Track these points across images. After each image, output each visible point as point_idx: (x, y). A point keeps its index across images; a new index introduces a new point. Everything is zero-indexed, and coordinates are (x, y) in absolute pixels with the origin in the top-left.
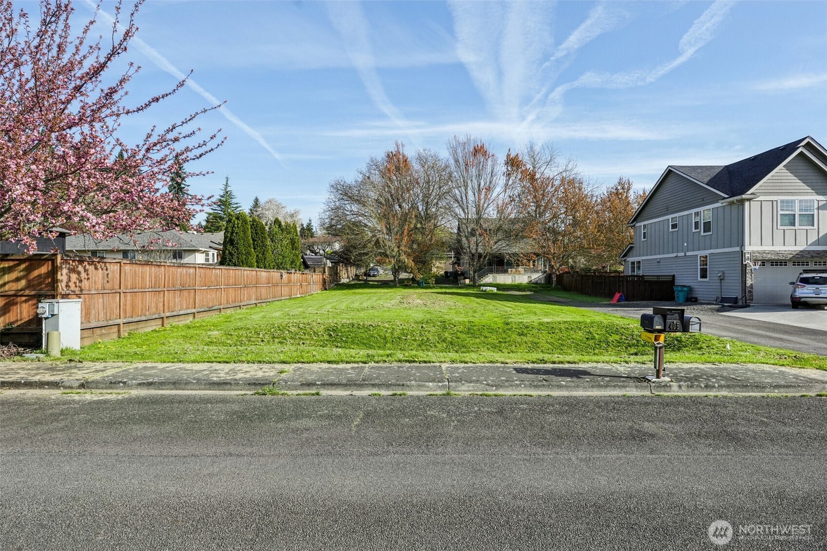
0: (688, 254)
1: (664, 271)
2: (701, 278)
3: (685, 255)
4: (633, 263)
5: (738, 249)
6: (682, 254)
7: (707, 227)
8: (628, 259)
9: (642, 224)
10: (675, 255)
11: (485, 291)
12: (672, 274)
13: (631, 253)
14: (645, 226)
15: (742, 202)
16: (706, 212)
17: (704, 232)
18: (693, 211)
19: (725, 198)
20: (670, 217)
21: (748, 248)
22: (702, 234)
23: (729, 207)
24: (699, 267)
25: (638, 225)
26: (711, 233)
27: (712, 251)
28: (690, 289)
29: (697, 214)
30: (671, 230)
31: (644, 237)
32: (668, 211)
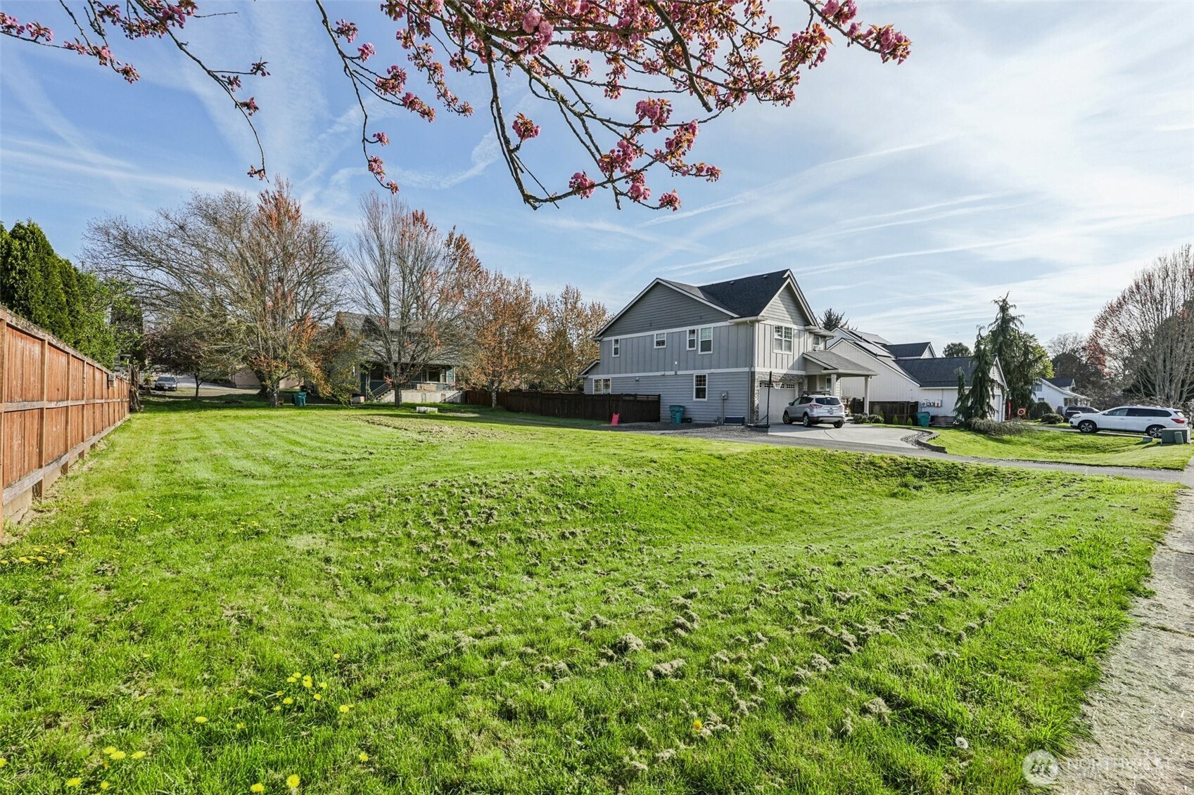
0: (679, 373)
1: (644, 390)
2: (697, 397)
3: (676, 374)
4: (597, 381)
5: (747, 369)
6: (673, 373)
7: (706, 346)
8: (590, 377)
9: (613, 338)
10: (663, 373)
11: (424, 412)
12: (657, 393)
13: (595, 370)
14: (617, 341)
15: (753, 323)
16: (706, 331)
17: (702, 351)
18: (688, 329)
19: (732, 318)
20: (655, 333)
21: (757, 369)
22: (700, 352)
23: (735, 327)
24: (695, 387)
25: (606, 339)
26: (711, 352)
27: (713, 371)
28: (683, 409)
29: (692, 332)
30: (655, 347)
31: (616, 353)
32: (651, 326)
